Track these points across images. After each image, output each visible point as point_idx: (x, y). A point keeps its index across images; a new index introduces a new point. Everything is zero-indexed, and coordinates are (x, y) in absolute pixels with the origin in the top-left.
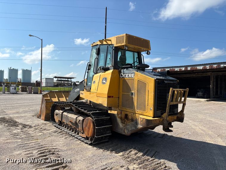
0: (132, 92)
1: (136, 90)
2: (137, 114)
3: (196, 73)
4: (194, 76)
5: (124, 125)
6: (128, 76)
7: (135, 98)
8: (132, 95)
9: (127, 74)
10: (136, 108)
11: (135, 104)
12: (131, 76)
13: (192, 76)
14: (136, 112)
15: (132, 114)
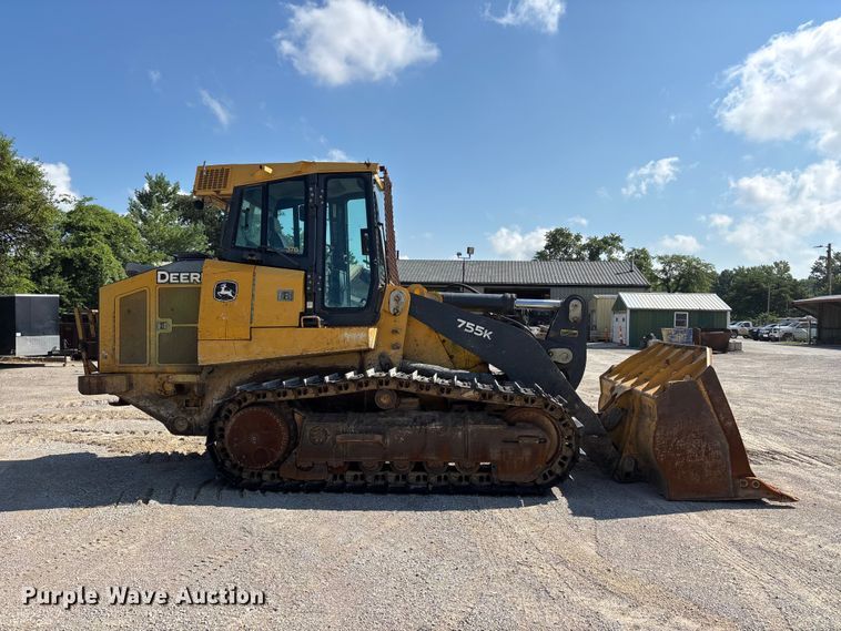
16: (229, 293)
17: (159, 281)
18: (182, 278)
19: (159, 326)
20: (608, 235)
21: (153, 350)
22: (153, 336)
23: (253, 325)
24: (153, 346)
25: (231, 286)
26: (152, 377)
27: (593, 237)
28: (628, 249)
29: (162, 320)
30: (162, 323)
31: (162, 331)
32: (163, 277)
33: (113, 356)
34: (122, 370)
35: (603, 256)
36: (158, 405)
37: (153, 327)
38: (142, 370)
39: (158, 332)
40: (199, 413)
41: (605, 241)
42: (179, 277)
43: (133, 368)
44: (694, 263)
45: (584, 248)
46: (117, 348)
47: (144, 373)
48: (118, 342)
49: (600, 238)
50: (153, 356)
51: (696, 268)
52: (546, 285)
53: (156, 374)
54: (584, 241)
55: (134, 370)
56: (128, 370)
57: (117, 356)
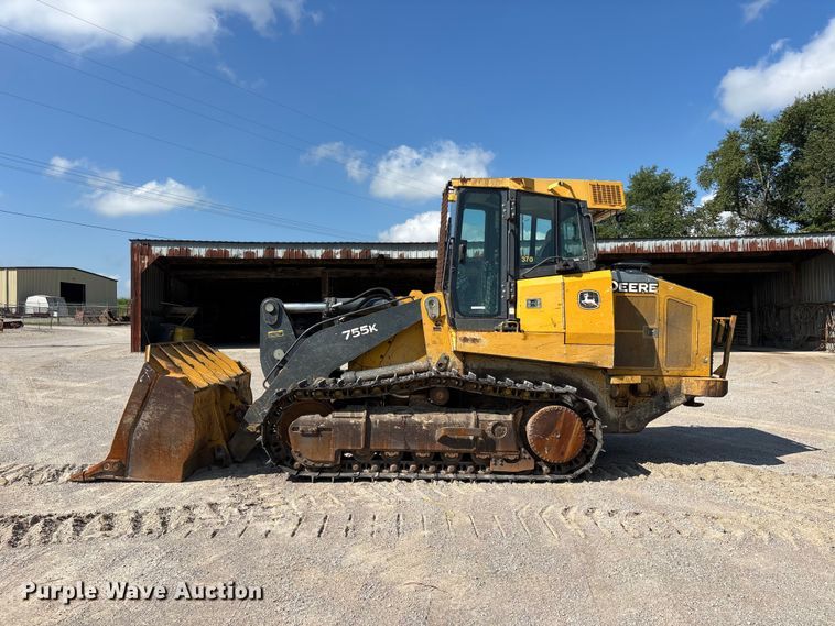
0: (650, 326)
1: (662, 323)
2: (666, 379)
3: (279, 269)
4: (273, 276)
5: (624, 409)
6: (637, 288)
7: (660, 342)
8: (651, 334)
9: (631, 284)
10: (663, 365)
11: (661, 354)
12: (645, 289)
13: (264, 277)
14: (665, 373)
15: (653, 378)
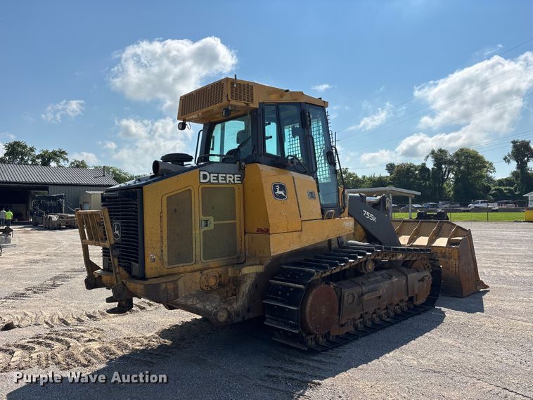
16: (282, 193)
17: (202, 181)
18: (220, 178)
19: (203, 224)
20: (57, 149)
21: (198, 249)
22: (198, 233)
23: (303, 218)
24: (198, 244)
25: (282, 188)
26: (198, 275)
27: (45, 150)
28: (71, 160)
29: (206, 218)
30: (207, 221)
31: (206, 228)
32: (205, 177)
33: (161, 259)
34: (171, 271)
35: (53, 164)
36: (203, 301)
37: (198, 225)
38: (189, 268)
39: (202, 231)
40: (237, 300)
41: (54, 153)
42: (217, 177)
43: (180, 268)
44: (117, 172)
45: (38, 157)
46: (165, 250)
47: (190, 272)
48: (165, 243)
49: (50, 151)
50: (198, 253)
51: (118, 175)
52: (45, 184)
53: (201, 271)
54: (37, 153)
55: (182, 270)
56: (175, 270)
57: (166, 258)
